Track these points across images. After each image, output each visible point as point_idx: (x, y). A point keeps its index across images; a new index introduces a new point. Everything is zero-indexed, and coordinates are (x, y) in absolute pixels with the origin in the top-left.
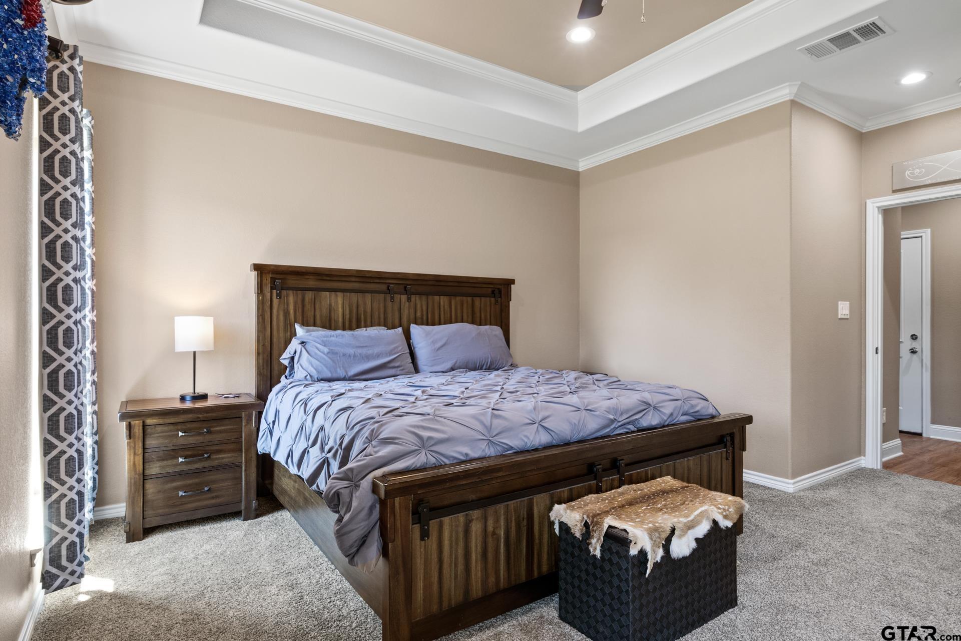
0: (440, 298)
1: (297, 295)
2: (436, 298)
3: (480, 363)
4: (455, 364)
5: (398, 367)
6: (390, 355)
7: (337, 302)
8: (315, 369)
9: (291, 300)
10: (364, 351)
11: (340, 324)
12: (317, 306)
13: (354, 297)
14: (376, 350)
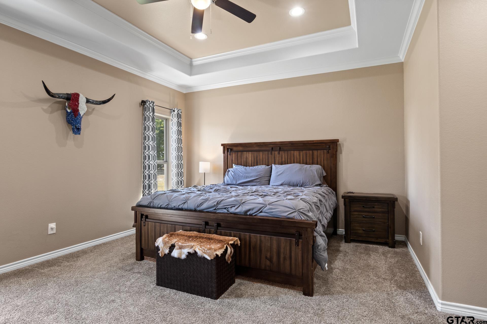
0: (294, 152)
1: (235, 153)
2: (292, 152)
3: (296, 183)
4: (283, 183)
5: (258, 182)
6: (256, 177)
7: (249, 156)
8: (227, 180)
9: (234, 155)
10: (247, 175)
11: (250, 164)
12: (242, 158)
13: (256, 153)
14: (251, 175)
